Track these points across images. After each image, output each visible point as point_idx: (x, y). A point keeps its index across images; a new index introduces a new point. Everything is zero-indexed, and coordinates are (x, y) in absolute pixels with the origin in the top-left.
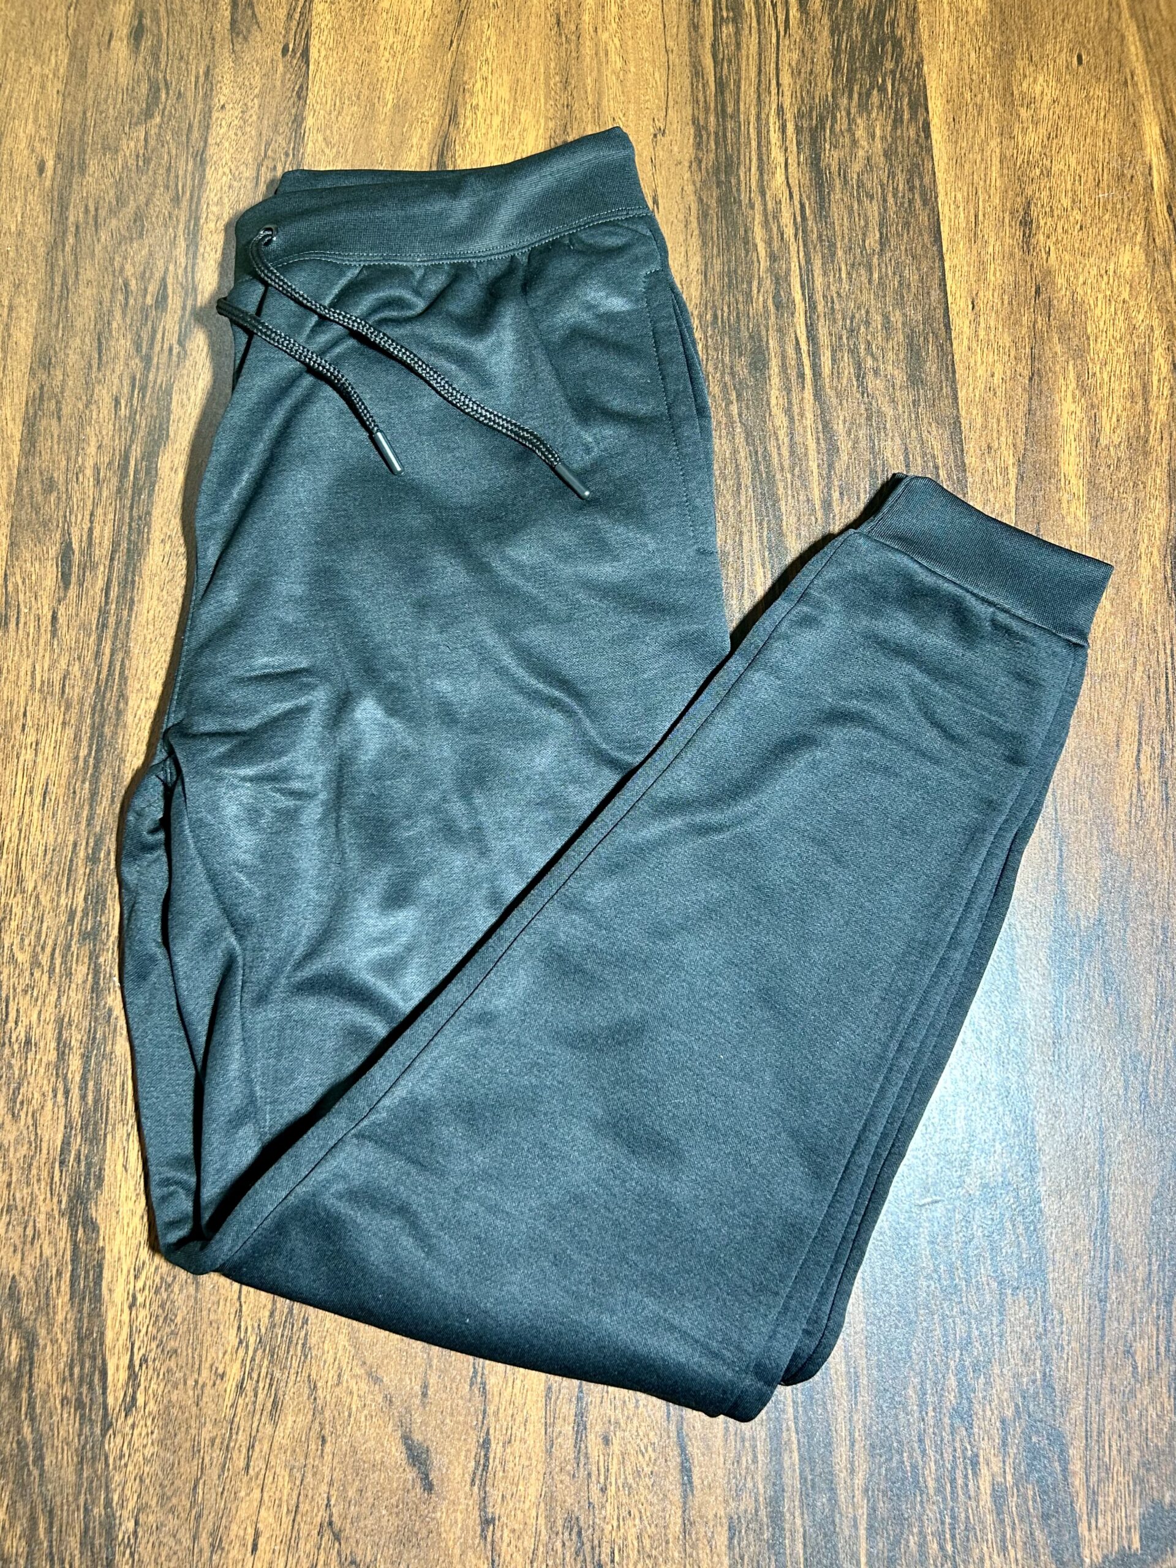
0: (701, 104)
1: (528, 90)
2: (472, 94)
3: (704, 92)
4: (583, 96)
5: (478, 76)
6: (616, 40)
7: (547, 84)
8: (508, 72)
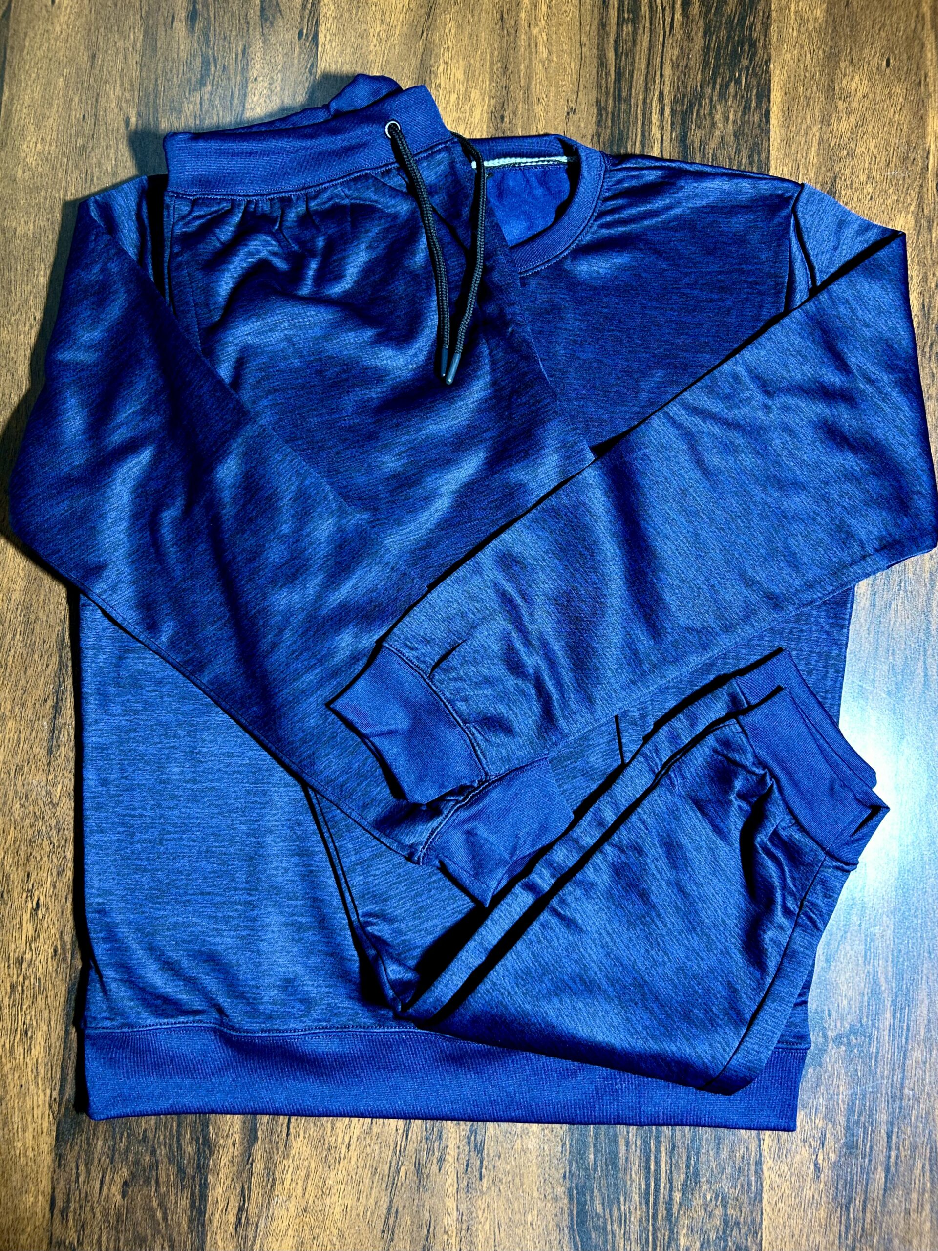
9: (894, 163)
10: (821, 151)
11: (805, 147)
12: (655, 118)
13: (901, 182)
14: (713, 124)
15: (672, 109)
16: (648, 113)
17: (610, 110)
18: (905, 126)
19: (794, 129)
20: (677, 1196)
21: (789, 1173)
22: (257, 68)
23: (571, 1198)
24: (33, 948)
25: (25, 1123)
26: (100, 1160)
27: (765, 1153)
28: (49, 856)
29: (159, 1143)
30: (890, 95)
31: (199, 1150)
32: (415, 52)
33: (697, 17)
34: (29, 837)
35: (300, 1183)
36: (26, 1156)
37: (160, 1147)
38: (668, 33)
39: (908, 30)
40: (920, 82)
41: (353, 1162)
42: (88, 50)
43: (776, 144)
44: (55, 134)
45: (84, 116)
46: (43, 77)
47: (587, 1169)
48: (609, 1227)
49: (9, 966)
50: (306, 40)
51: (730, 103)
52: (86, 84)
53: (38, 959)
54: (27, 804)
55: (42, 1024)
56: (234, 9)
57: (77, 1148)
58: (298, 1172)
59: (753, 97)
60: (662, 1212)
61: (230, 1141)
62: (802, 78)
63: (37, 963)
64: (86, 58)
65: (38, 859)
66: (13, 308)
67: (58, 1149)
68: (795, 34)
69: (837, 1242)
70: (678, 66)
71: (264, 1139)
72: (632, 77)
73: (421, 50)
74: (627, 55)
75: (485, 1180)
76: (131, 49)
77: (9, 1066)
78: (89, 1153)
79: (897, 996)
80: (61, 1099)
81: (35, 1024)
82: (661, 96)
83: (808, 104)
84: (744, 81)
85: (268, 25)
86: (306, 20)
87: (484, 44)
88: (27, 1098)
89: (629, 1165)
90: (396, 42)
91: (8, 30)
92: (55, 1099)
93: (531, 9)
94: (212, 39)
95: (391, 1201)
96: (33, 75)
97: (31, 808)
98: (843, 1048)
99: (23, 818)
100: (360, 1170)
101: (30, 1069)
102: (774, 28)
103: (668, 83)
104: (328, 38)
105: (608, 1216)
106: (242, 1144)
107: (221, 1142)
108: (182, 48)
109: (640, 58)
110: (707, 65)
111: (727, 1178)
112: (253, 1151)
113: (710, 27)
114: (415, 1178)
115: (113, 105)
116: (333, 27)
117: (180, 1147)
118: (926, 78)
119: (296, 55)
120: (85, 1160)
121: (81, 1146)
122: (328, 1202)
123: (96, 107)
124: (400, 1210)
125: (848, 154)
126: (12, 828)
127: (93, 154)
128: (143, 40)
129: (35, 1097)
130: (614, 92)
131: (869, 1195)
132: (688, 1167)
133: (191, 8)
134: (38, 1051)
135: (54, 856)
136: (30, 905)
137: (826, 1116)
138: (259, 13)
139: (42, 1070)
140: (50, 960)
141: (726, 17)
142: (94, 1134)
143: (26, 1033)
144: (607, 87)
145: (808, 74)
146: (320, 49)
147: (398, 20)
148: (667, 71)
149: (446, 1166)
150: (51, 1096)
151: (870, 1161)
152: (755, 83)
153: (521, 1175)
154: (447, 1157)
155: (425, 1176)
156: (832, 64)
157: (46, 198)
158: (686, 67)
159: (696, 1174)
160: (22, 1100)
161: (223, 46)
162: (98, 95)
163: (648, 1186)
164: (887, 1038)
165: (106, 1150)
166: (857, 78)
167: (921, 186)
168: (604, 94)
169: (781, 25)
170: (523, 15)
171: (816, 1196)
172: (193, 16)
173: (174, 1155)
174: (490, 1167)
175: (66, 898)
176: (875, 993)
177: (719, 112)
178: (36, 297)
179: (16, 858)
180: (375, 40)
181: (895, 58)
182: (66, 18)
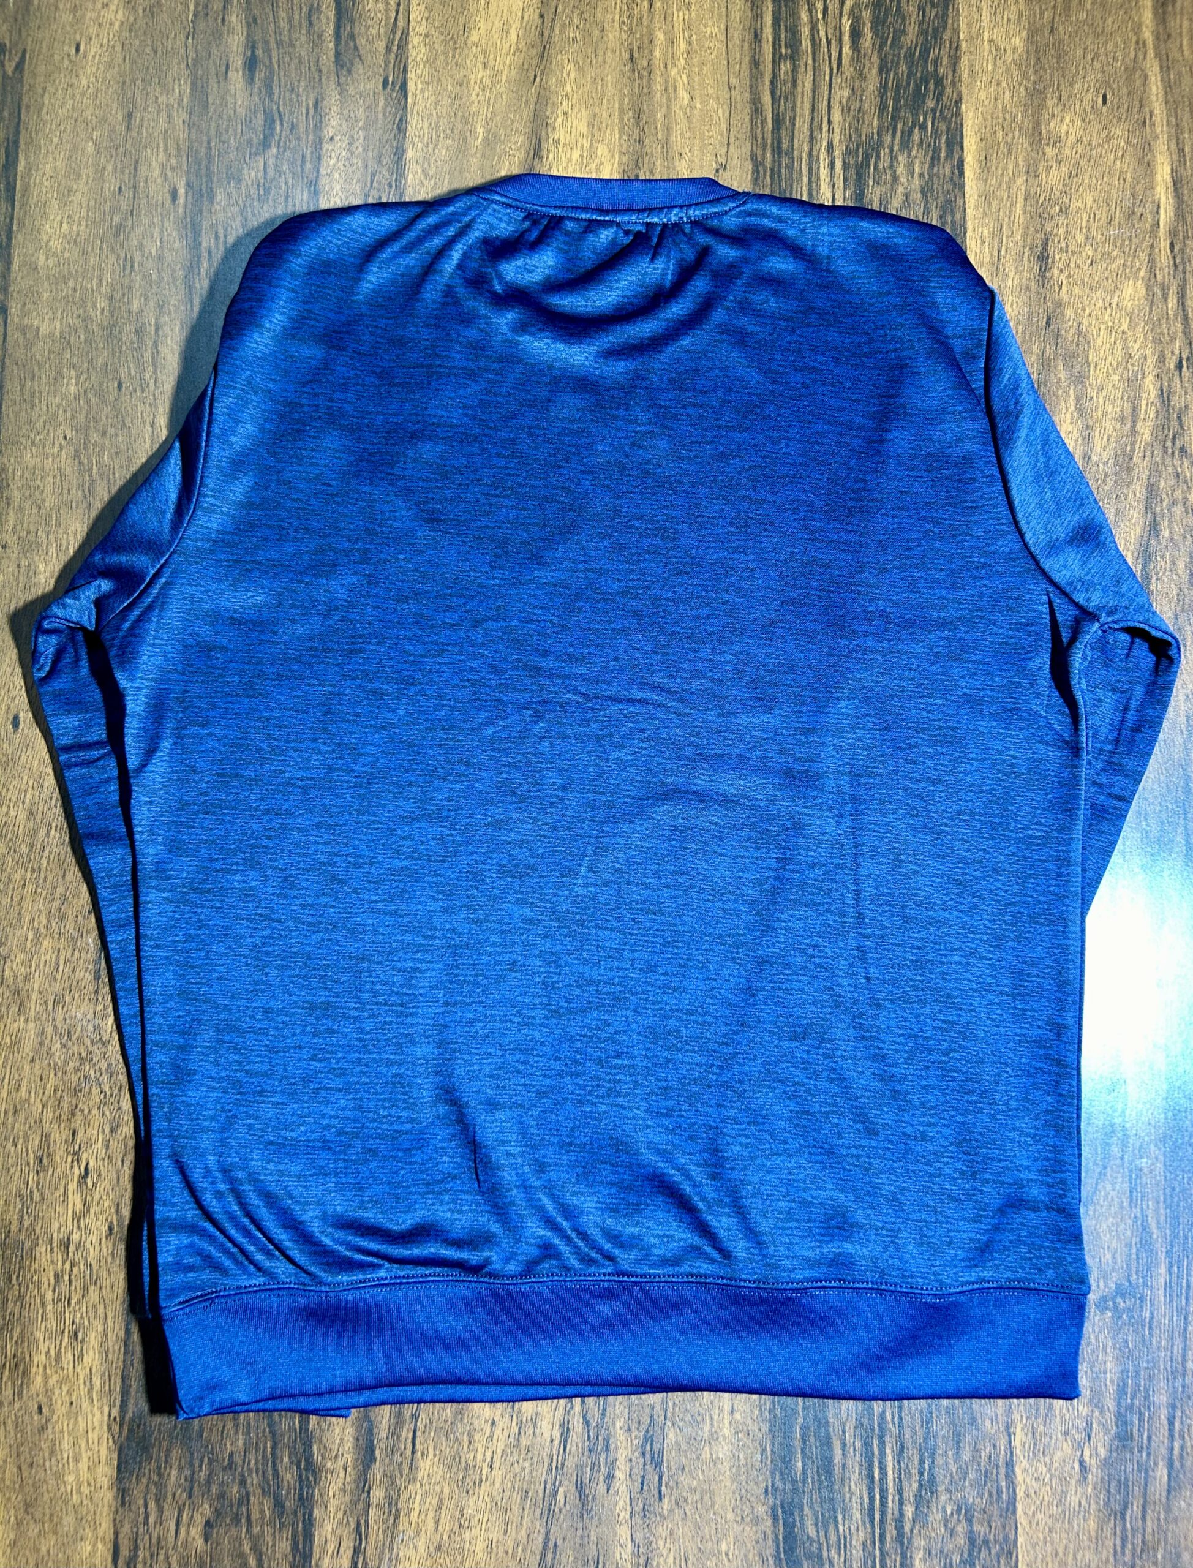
0: (759, 140)
1: (604, 125)
2: (554, 129)
3: (763, 129)
4: (654, 132)
5: (559, 111)
6: (684, 76)
7: (621, 120)
8: (586, 108)
9: (1117, 220)
10: (1029, 208)
11: (1009, 203)
12: (824, 173)
13: (1127, 243)
14: (895, 179)
15: (844, 162)
16: (815, 167)
17: (768, 165)
18: (1129, 175)
19: (993, 182)
20: (909, 1511)
21: (1048, 1476)
22: (333, 124)
23: (775, 1519)
24: (82, 1226)
25: (77, 1450)
26: (174, 1495)
27: (1017, 1451)
28: (99, 1108)
29: (250, 1470)
30: (1109, 138)
31: (300, 1476)
32: (526, 101)
33: (870, 51)
34: (73, 1085)
35: (431, 1514)
36: (79, 1492)
37: (250, 1474)
38: (835, 71)
39: (1127, 59)
40: (1145, 122)
41: (497, 1485)
42: (123, 108)
43: (972, 201)
44: (84, 211)
45: (120, 189)
46: (67, 141)
47: (794, 1482)
48: (825, 1554)
49: (52, 1250)
50: (393, 90)
51: (914, 153)
52: (121, 150)
53: (89, 1240)
54: (70, 1043)
55: (95, 1323)
56: (302, 53)
57: (145, 1480)
58: (428, 1500)
59: (943, 146)
60: (891, 1532)
61: (340, 1464)
62: (1000, 120)
63: (88, 1245)
64: (120, 118)
65: (86, 1112)
66: (37, 425)
67: (120, 1483)
68: (990, 68)
69: (1112, 1559)
70: (849, 110)
71: (382, 1460)
72: (794, 125)
73: (534, 99)
74: (786, 99)
75: (666, 1501)
76: (176, 106)
77: (55, 1378)
78: (160, 1485)
79: (1172, 1246)
80: (123, 1418)
81: (86, 1323)
82: (830, 147)
83: (1009, 152)
84: (930, 126)
85: (345, 73)
86: (391, 65)
87: (610, 90)
88: (80, 1419)
89: (847, 1474)
90: (504, 89)
91: (22, 86)
92: (115, 1418)
93: (667, 47)
94: (276, 91)
95: (547, 1533)
96: (55, 140)
97: (75, 1048)
98: (1109, 1314)
99: (65, 1061)
100: (507, 1493)
101: (81, 1381)
102: (964, 61)
103: (837, 131)
104: (420, 86)
105: (823, 1540)
106: (355, 1467)
107: (329, 1465)
108: (239, 103)
109: (803, 102)
110: (884, 108)
111: (971, 1485)
112: (370, 1476)
113: (886, 63)
114: (577, 1501)
115: (156, 174)
116: (426, 74)
117: (276, 1473)
118: (1151, 116)
119: (380, 108)
120: (156, 1495)
121: (150, 1478)
122: (467, 1536)
123: (135, 177)
124: (560, 1543)
125: (1061, 210)
126: (52, 1075)
127: (132, 235)
128: (191, 94)
129: (90, 1417)
130: (773, 143)
131: (1150, 1498)
132: (921, 1474)
133: (249, 54)
134: (92, 1357)
135: (106, 1108)
136: (76, 1171)
137: (1091, 1400)
138: (333, 59)
139: (97, 1382)
140: (104, 1240)
141: (905, 49)
142: (166, 1462)
143: (76, 1335)
144: (763, 138)
145: (1007, 116)
146: (409, 100)
147: (504, 64)
148: (837, 116)
149: (616, 1484)
150: (110, 1415)
151: (1149, 1454)
152: (944, 128)
153: (712, 1493)
154: (617, 1473)
155: (590, 1498)
156: (1036, 103)
157: (75, 290)
158: (859, 111)
159: (932, 1481)
160: (72, 1421)
161: (291, 100)
162: (137, 162)
163: (872, 1499)
164: (1162, 1299)
165: (182, 1480)
166: (1067, 119)
167: (1152, 246)
168: (760, 146)
169: (973, 57)
170: (657, 53)
171: (1083, 1503)
172: (251, 64)
173: (269, 1485)
174: (671, 1483)
175: (123, 1161)
176: (1145, 1243)
177: (902, 165)
178: (65, 411)
179: (57, 1114)
180: (477, 88)
181: (1113, 94)
182: (94, 70)
